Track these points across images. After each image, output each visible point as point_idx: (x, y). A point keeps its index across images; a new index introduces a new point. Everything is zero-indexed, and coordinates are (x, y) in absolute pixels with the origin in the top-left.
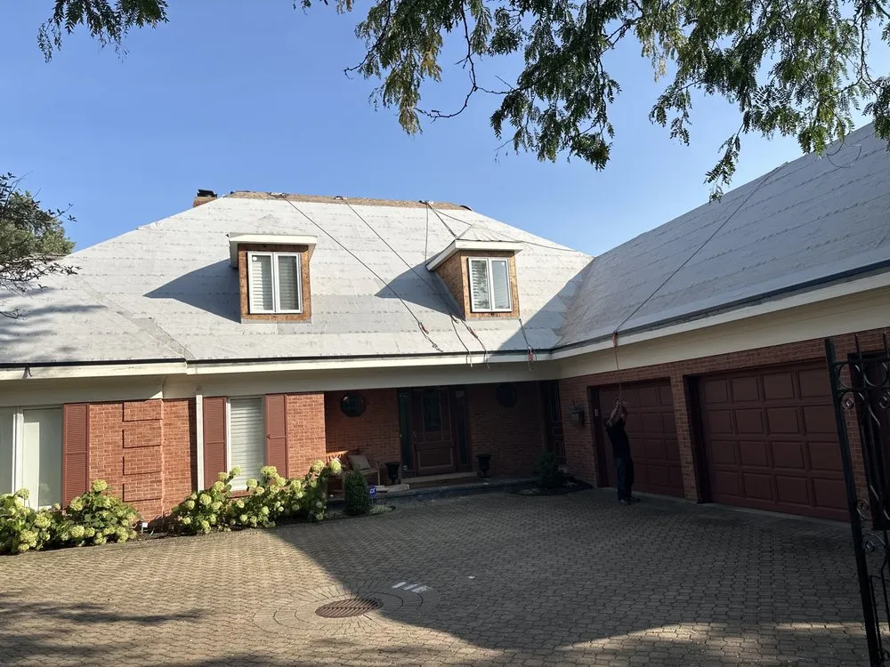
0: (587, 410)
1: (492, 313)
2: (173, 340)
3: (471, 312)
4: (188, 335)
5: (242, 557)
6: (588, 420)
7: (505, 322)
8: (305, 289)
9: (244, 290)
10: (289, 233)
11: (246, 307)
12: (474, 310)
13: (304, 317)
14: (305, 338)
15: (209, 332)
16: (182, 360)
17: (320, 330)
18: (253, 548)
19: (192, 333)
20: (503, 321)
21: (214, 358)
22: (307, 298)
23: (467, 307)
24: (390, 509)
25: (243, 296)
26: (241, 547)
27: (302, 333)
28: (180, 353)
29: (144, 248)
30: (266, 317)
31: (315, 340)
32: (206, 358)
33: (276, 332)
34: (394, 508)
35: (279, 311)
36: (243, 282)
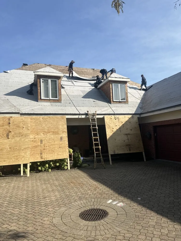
0: (152, 134)
1: (120, 102)
2: (15, 106)
3: (113, 101)
4: (20, 105)
5: (41, 184)
6: (153, 137)
7: (124, 105)
8: (60, 91)
9: (39, 91)
10: (54, 72)
11: (40, 97)
12: (114, 101)
13: (59, 101)
14: (60, 108)
15: (27, 104)
16: (18, 113)
17: (64, 105)
18: (44, 180)
19: (22, 104)
20: (123, 105)
21: (29, 113)
22: (60, 94)
23: (112, 100)
24: (88, 165)
25: (39, 93)
26: (40, 180)
27: (59, 106)
28: (18, 111)
29: (6, 78)
30: (47, 100)
31: (63, 108)
32: (27, 113)
33: (50, 105)
34: (89, 165)
35: (51, 98)
36: (39, 88)
